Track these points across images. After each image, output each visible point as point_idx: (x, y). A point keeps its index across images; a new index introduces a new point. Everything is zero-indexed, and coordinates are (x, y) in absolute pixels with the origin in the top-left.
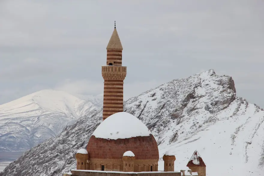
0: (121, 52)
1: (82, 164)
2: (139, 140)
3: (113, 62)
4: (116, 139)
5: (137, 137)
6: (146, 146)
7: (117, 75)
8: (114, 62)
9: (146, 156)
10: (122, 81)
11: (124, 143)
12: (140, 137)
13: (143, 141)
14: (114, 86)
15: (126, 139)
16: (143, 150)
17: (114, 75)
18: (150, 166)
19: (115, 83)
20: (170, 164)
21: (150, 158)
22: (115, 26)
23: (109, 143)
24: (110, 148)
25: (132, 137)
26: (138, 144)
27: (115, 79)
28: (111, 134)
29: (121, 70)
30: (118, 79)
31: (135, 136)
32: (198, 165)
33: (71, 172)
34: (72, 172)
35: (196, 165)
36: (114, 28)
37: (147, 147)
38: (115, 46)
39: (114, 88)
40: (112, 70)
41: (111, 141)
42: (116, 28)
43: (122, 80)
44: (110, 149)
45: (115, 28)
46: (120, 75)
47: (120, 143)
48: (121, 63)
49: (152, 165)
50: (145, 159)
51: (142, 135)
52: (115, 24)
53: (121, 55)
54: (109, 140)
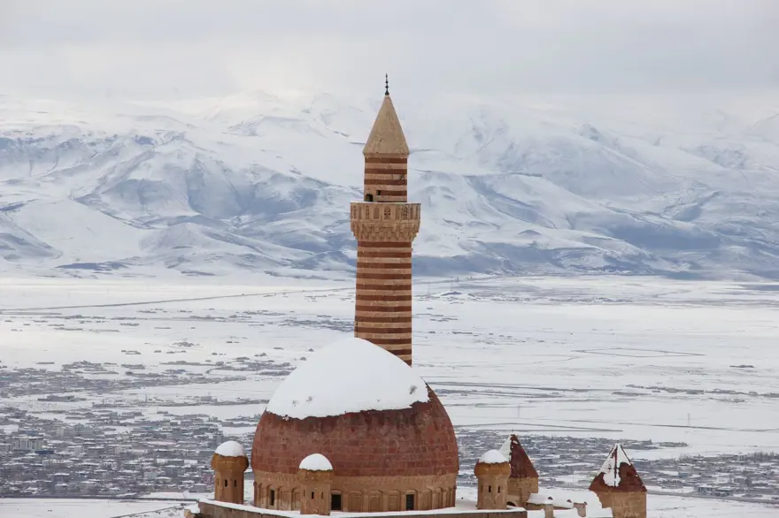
0: (405, 161)
1: (226, 485)
2: (368, 422)
3: (374, 193)
4: (302, 417)
5: (362, 412)
6: (387, 439)
7: (382, 228)
8: (379, 192)
9: (386, 465)
10: (408, 245)
11: (322, 428)
12: (373, 412)
13: (382, 424)
14: (376, 260)
15: (329, 417)
16: (376, 451)
17: (372, 228)
18: (404, 497)
19: (378, 250)
20: (490, 487)
21: (400, 472)
22: (387, 87)
23: (285, 428)
24: (285, 442)
25: (348, 411)
26: (362, 432)
27: (378, 240)
28: (294, 402)
29: (392, 216)
30: (385, 240)
31: (356, 410)
32: (614, 488)
33: (199, 506)
34: (201, 505)
35: (609, 487)
36: (384, 95)
37: (392, 442)
38: (379, 145)
39: (376, 265)
40: (368, 214)
41: (292, 422)
42: (390, 95)
43: (408, 241)
44: (284, 446)
45: (387, 93)
46: (392, 228)
47: (311, 429)
48: (404, 193)
49: (409, 492)
50: (383, 474)
51: (380, 407)
52: (387, 82)
53: (404, 172)
54: (287, 419)
